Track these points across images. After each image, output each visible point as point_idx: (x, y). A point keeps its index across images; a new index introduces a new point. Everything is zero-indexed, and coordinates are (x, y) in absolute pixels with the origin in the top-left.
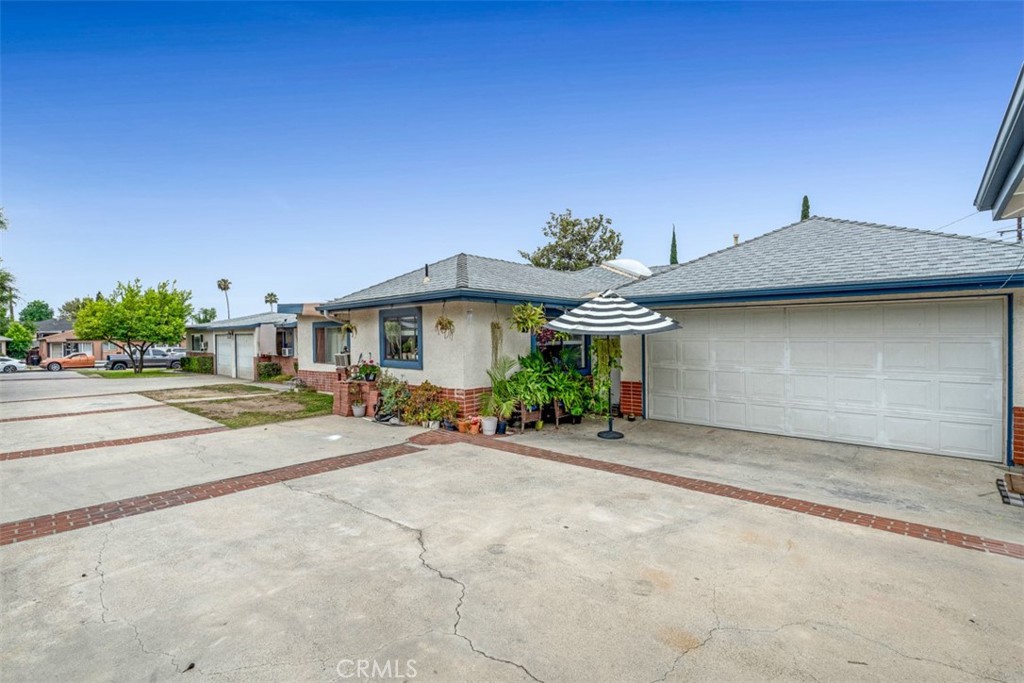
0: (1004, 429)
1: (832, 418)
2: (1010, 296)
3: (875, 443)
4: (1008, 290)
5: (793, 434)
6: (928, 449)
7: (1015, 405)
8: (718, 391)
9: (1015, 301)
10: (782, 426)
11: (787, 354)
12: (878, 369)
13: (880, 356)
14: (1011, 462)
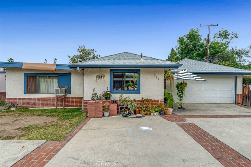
0: (234, 98)
1: (210, 98)
2: (236, 76)
3: (217, 102)
5: (204, 103)
6: (225, 103)
7: (237, 94)
8: (189, 95)
9: (237, 77)
10: (202, 101)
11: (203, 86)
12: (218, 89)
13: (218, 86)
14: (235, 103)
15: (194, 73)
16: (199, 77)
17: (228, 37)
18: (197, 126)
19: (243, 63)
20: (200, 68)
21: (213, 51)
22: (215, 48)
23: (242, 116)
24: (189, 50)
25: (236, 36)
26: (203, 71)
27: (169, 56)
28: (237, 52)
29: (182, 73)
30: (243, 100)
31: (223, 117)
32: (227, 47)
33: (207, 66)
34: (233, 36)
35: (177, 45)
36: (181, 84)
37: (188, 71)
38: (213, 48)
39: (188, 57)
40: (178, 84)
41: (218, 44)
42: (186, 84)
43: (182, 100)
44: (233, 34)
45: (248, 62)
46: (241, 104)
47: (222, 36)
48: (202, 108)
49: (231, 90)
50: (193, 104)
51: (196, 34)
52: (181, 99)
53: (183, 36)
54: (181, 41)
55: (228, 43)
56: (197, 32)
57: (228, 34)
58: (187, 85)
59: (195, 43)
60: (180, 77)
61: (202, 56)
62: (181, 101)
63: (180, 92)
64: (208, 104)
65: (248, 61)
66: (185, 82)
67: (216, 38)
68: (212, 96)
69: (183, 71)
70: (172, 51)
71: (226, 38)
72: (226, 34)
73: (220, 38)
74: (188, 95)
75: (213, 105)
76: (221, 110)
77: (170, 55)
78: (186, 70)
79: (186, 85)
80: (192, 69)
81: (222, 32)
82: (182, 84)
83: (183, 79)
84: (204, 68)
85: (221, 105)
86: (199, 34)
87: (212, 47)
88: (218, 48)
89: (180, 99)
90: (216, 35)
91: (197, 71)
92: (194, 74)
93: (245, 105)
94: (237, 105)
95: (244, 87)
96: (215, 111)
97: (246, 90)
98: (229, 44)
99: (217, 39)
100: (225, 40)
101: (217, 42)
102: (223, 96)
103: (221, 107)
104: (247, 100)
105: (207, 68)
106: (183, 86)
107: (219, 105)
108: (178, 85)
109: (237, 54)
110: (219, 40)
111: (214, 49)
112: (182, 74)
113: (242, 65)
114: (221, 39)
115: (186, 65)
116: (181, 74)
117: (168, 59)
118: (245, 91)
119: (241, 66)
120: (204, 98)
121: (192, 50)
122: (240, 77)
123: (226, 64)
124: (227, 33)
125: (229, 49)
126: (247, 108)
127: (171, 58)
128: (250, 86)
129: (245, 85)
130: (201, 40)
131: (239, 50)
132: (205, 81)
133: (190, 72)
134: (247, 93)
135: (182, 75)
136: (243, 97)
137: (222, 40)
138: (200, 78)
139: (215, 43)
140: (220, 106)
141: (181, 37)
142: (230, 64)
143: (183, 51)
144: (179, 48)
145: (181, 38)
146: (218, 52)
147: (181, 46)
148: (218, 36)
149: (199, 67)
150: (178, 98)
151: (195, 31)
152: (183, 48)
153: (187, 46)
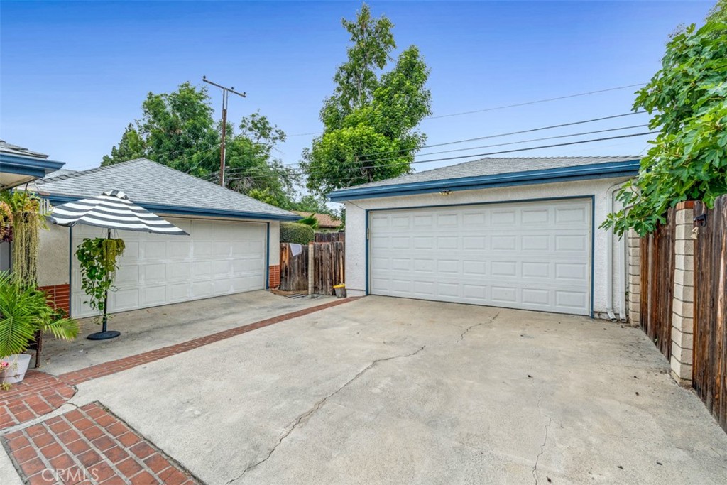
0: (265, 276)
1: (213, 284)
2: (268, 223)
4: (268, 221)
5: (194, 298)
6: (246, 290)
7: (270, 265)
8: (146, 280)
9: (270, 226)
10: (188, 295)
11: (192, 249)
12: (231, 255)
13: (231, 248)
14: (268, 288)
15: (150, 208)
16: (165, 222)
17: (268, 135)
18: (107, 410)
19: (294, 197)
20: (184, 193)
21: (237, 158)
22: (243, 154)
23: (266, 321)
24: (179, 143)
25: (282, 137)
26: (190, 205)
27: (118, 148)
28: (283, 172)
29: (100, 205)
30: (281, 277)
31: (221, 339)
32: (267, 157)
33: (205, 191)
34: (278, 136)
35: (143, 118)
36: (100, 246)
37: (126, 198)
38: (239, 152)
39: (176, 162)
40: (85, 244)
41: (249, 145)
42: (120, 244)
43: (105, 302)
44: (277, 131)
45: (301, 197)
46: (277, 289)
47: (259, 128)
48: (182, 319)
49: (258, 256)
50: (156, 310)
51: (199, 101)
52: (102, 300)
53: (162, 95)
54: (154, 106)
55: (269, 148)
56: (202, 98)
57: (267, 128)
58: (124, 247)
59: (195, 127)
60: (85, 218)
61: (214, 168)
62: (100, 308)
63: (92, 277)
64: (204, 303)
65: (301, 195)
66: (117, 238)
67: (244, 129)
68: (217, 276)
69: (104, 194)
70: (126, 132)
71: (264, 135)
72: (265, 128)
73: (254, 133)
74: (142, 281)
75: (217, 301)
76: (232, 313)
77: (121, 145)
78: (121, 194)
79: (118, 246)
80: (157, 195)
81: (257, 118)
82: (104, 245)
83: (109, 228)
84: (194, 195)
85: (236, 298)
86: (207, 106)
87: (236, 150)
88: (249, 154)
89: (97, 301)
90: (247, 121)
91: (169, 203)
92: (148, 209)
93: (285, 290)
94: (269, 293)
95: (282, 249)
96: (214, 321)
97: (286, 256)
98: (271, 150)
99: (248, 132)
100: (263, 140)
101: (247, 140)
102: (243, 273)
103: (237, 302)
104: (288, 278)
105: (203, 196)
106: (105, 253)
107: (231, 300)
108: (83, 251)
109: (284, 176)
110: (251, 136)
111: (240, 154)
112: (97, 207)
113: (292, 201)
114: (256, 135)
115: (139, 180)
116: (92, 208)
117: (111, 157)
118: (284, 257)
119: (289, 203)
120: (196, 284)
121: (188, 145)
122: (275, 226)
123: (260, 194)
124: (267, 126)
125: (270, 161)
126: (285, 296)
127: (122, 156)
128: (291, 247)
129: (284, 245)
130: (211, 122)
131: (288, 170)
132: (183, 233)
133: (136, 204)
134: (287, 262)
135: (94, 210)
136: (281, 271)
137: (258, 139)
138: (169, 223)
139: (243, 140)
140: (234, 300)
141: (156, 93)
142: (267, 196)
143: (160, 142)
144: (147, 128)
145: (156, 97)
146: (249, 164)
147: (155, 125)
148: (250, 125)
149: (182, 192)
150: (89, 298)
151: (197, 91)
152: (159, 132)
153: (172, 127)
